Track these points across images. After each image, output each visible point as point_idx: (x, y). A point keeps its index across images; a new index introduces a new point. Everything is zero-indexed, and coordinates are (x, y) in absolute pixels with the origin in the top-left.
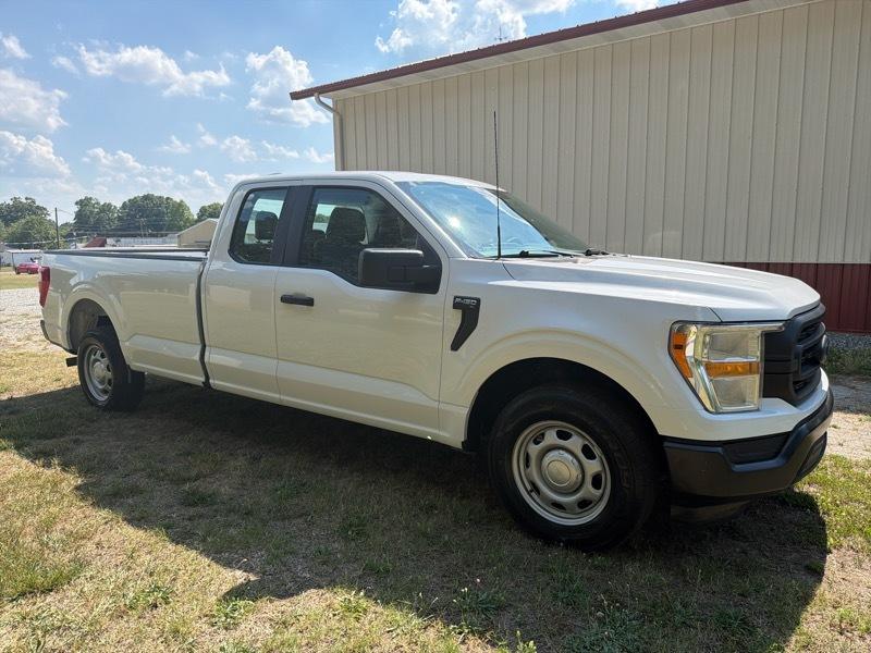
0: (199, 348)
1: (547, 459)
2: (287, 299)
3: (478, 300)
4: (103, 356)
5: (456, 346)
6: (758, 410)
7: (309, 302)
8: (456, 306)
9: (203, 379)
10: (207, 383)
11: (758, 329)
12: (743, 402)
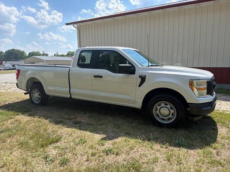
0: (69, 89)
1: (161, 110)
2: (95, 76)
3: (145, 76)
4: (38, 92)
5: (140, 86)
6: (206, 97)
7: (101, 77)
8: (140, 77)
9: (70, 96)
10: (71, 97)
11: (206, 81)
12: (203, 96)
